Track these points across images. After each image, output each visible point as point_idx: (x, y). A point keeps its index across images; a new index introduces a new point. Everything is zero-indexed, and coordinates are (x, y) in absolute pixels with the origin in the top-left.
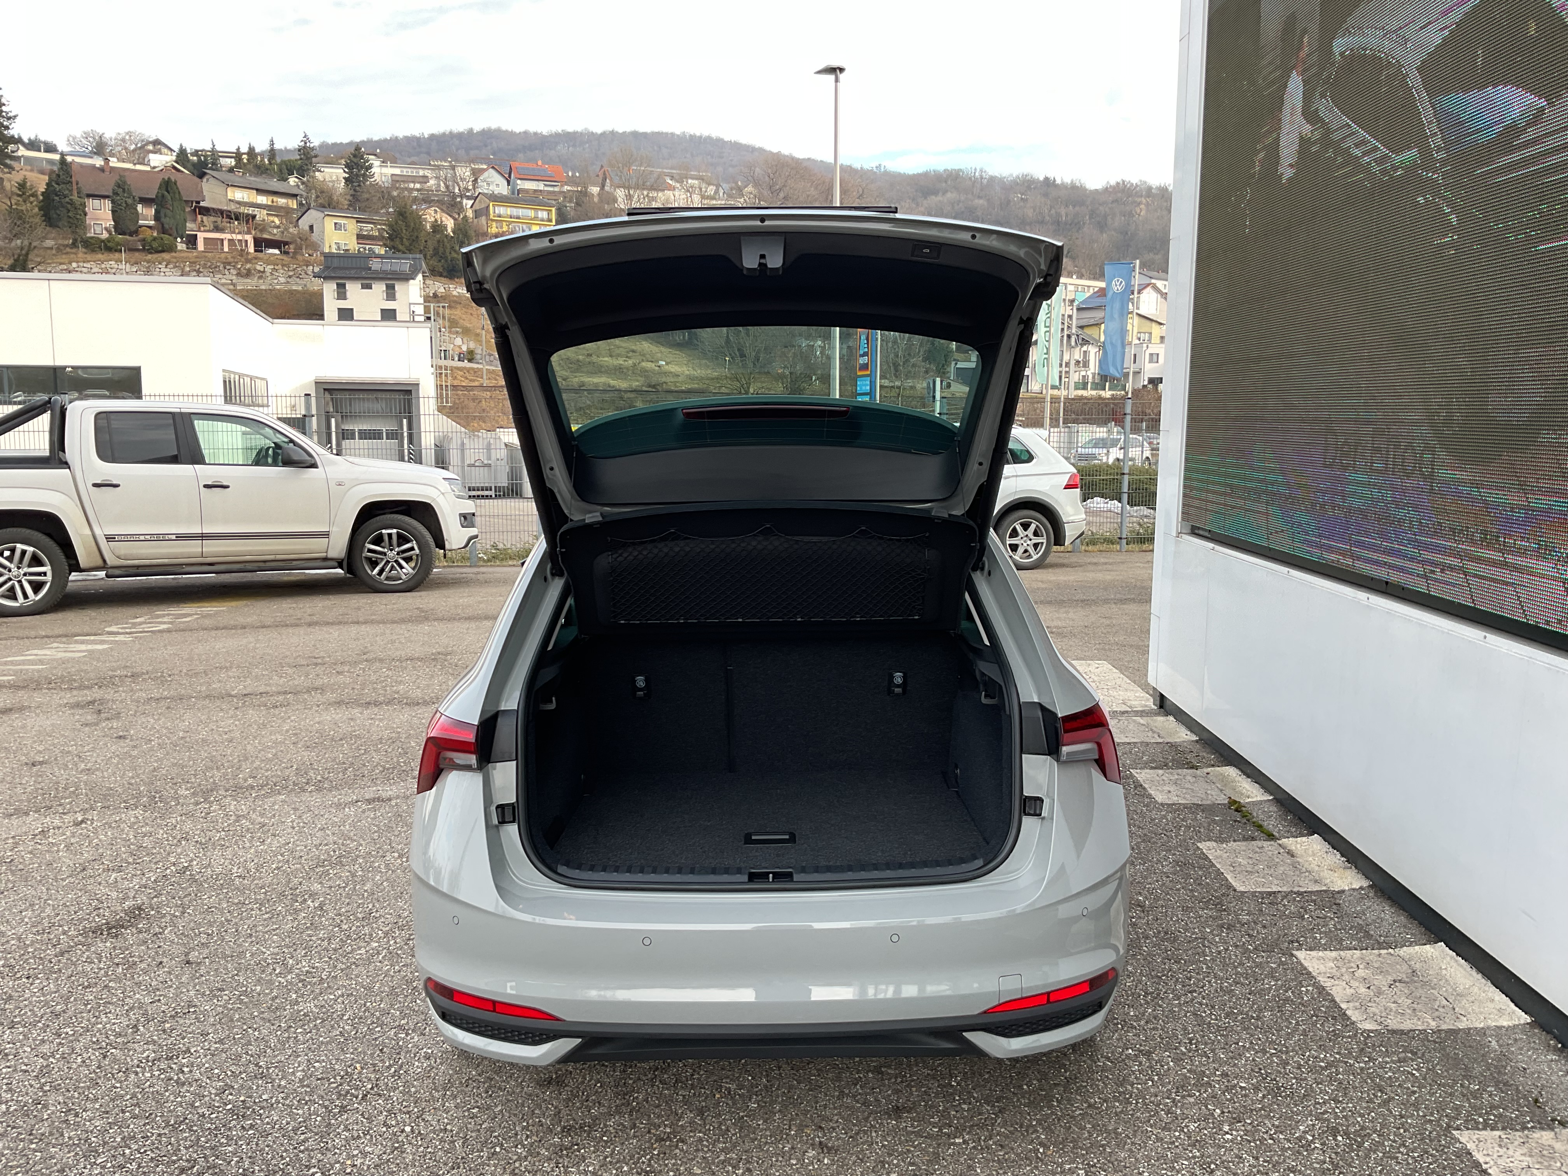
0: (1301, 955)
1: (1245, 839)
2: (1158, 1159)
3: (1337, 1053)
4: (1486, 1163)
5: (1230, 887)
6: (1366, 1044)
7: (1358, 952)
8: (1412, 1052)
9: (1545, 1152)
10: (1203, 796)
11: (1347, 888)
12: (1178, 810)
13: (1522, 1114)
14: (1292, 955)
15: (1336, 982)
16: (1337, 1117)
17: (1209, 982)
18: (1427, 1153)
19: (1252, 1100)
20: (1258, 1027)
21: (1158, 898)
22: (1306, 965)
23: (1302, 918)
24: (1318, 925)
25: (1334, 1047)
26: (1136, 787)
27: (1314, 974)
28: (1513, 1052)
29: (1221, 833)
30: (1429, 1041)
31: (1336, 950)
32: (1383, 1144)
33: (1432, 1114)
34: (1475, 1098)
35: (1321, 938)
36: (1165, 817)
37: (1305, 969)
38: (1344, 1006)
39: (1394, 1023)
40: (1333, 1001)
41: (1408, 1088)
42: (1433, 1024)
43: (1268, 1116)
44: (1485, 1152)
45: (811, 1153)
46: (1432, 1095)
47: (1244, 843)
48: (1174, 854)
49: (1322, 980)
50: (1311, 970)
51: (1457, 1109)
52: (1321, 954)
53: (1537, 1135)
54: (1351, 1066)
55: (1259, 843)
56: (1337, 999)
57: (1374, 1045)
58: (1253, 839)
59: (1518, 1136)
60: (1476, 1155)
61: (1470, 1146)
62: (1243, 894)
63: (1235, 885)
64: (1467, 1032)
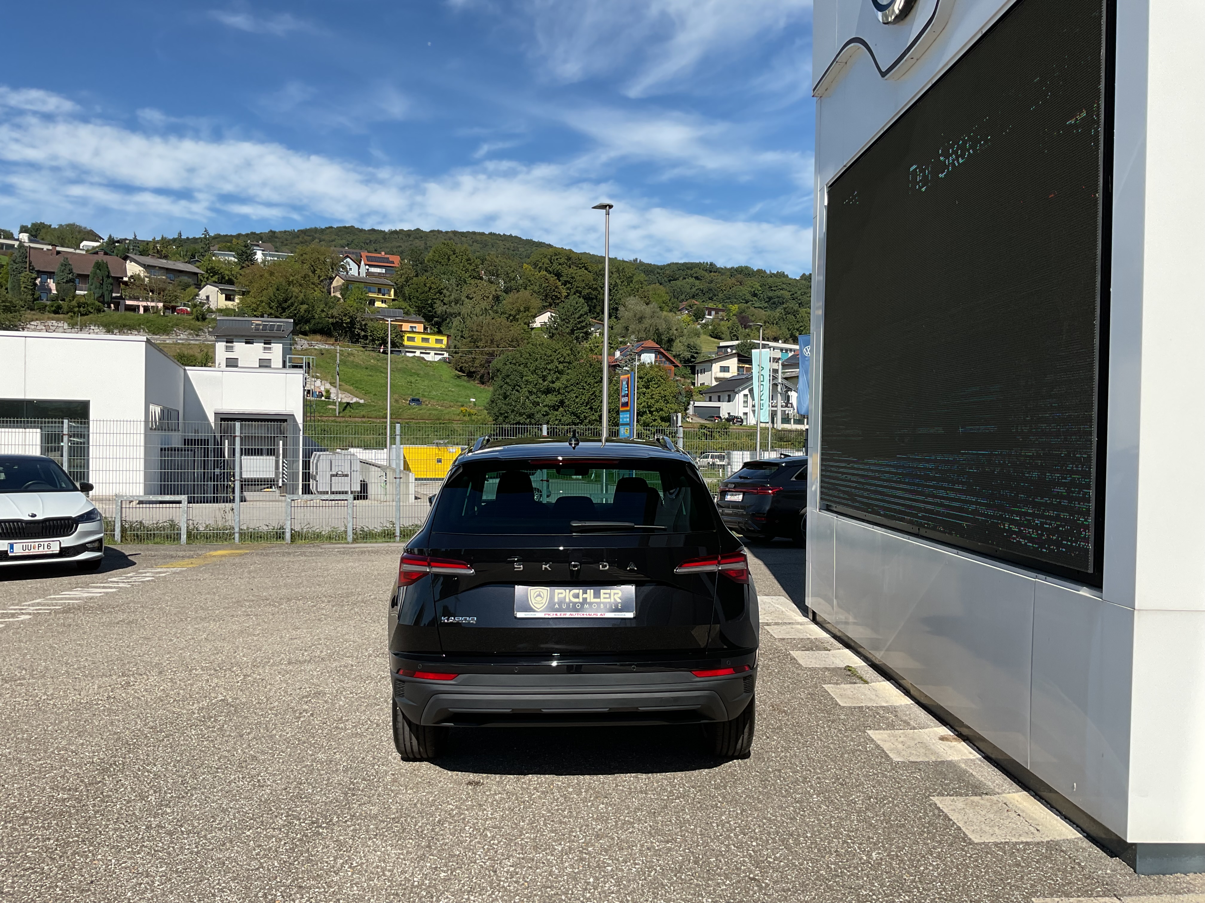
1: (851, 683)
4: (943, 807)
5: (837, 704)
6: (896, 766)
8: (919, 770)
9: (974, 803)
10: (831, 664)
12: (814, 670)
13: (967, 791)
14: (866, 732)
15: (887, 743)
16: (873, 792)
17: (818, 743)
18: (914, 804)
19: (831, 787)
20: (840, 760)
21: (795, 709)
22: (871, 736)
23: (875, 717)
24: (883, 719)
25: (879, 767)
26: (791, 660)
27: (875, 739)
29: (837, 680)
30: (929, 765)
31: (890, 730)
33: (922, 791)
34: (946, 786)
35: (883, 725)
36: (806, 673)
37: (871, 738)
38: (888, 752)
39: (913, 759)
40: (883, 751)
41: (912, 782)
42: (934, 759)
43: (838, 793)
44: (943, 803)
46: (923, 784)
47: (850, 685)
48: (808, 690)
49: (879, 742)
50: (873, 738)
51: (935, 790)
52: (881, 731)
53: (972, 798)
54: (885, 774)
55: (859, 685)
56: (885, 749)
57: (900, 767)
58: (855, 683)
59: (962, 799)
60: (940, 806)
61: (938, 802)
62: (844, 707)
63: (840, 703)
64: (951, 762)
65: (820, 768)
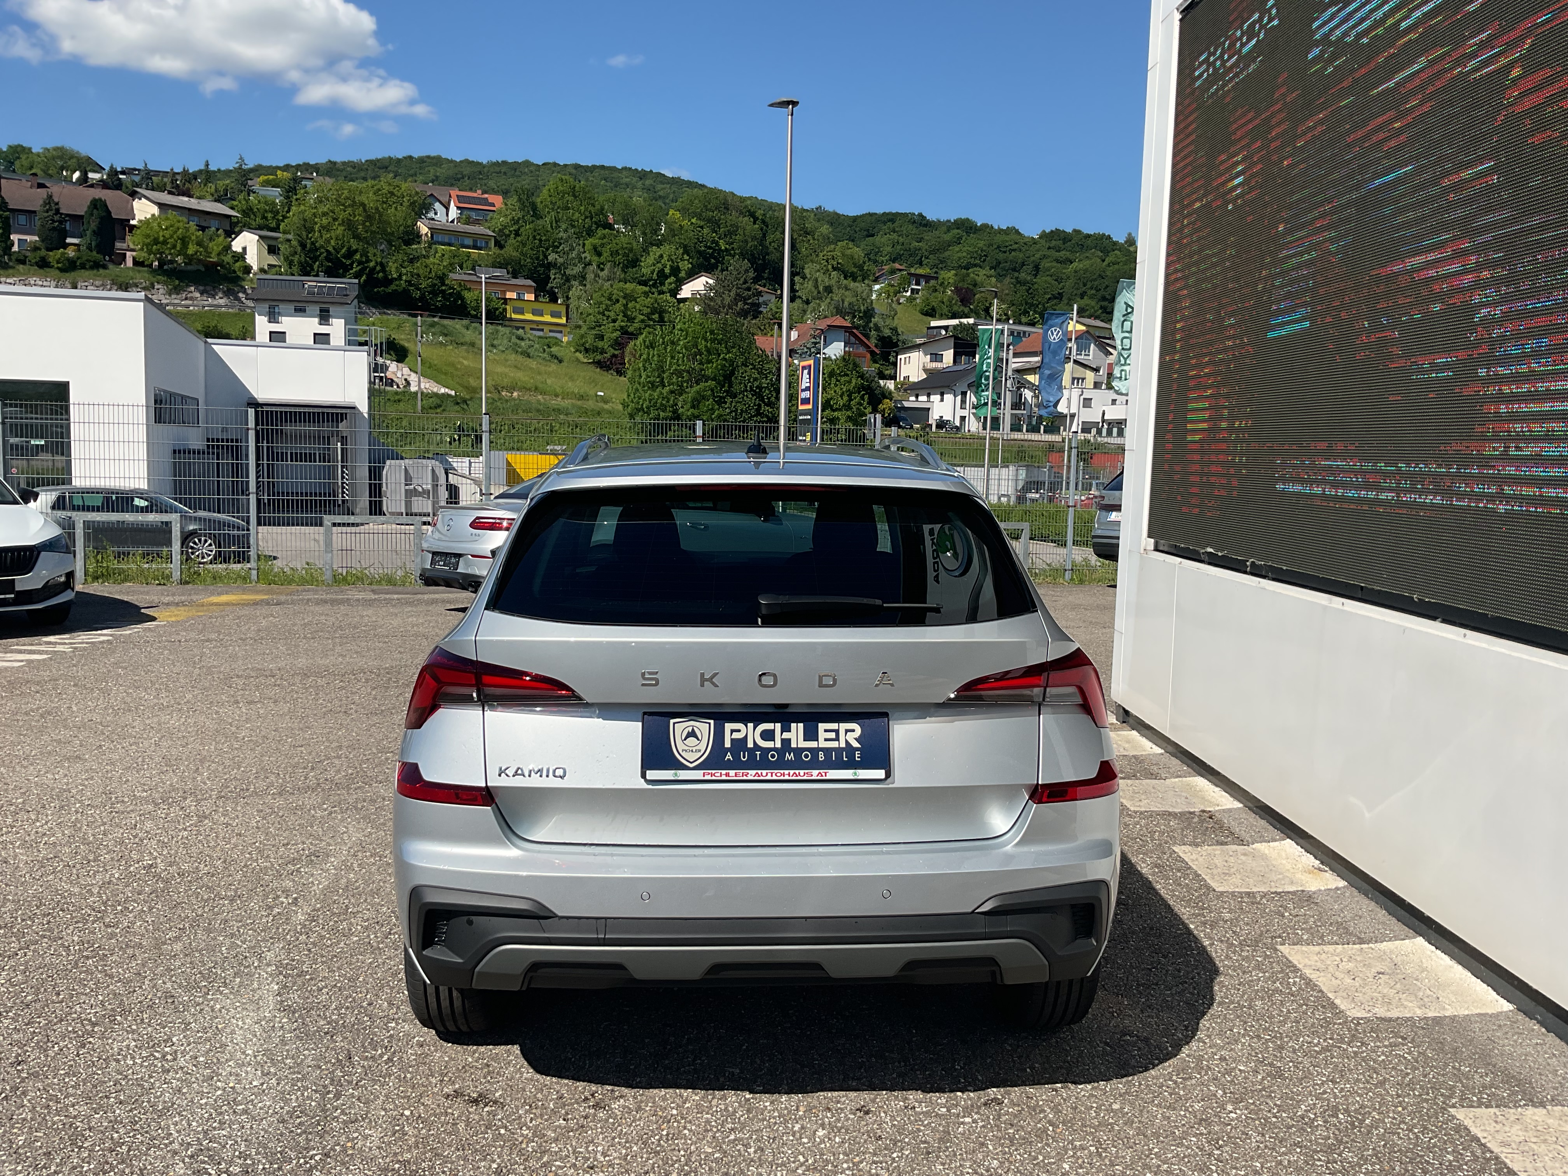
0: (1285, 949)
1: (1219, 844)
2: (1166, 1137)
3: (1331, 1039)
4: (1485, 1138)
5: (1208, 887)
6: (1357, 1030)
7: (1340, 946)
8: (1404, 1038)
9: (1539, 1128)
10: (1176, 804)
11: (1323, 889)
12: (1151, 816)
13: (1515, 1093)
14: (1276, 950)
15: (1322, 974)
16: (1336, 1097)
17: (1199, 974)
18: (1425, 1128)
19: (1252, 1082)
20: (1250, 1014)
22: (1290, 958)
23: (1283, 916)
24: (1299, 921)
25: (1326, 1032)
27: (1300, 966)
28: (1499, 1037)
29: (1195, 837)
30: (1418, 1027)
31: (1319, 944)
32: (1384, 1122)
33: (1428, 1094)
34: (1468, 1079)
35: (1303, 934)
36: (1138, 823)
37: (1290, 962)
38: (1330, 995)
39: (1381, 1012)
40: (1321, 991)
41: (1402, 1071)
42: (1419, 1012)
43: (1269, 1097)
44: (1482, 1128)
45: (821, 1133)
46: (1425, 1076)
47: (1219, 847)
48: (1151, 857)
49: (1308, 972)
50: (1296, 962)
51: (1452, 1088)
52: (1304, 948)
53: (1530, 1111)
54: (1344, 1050)
55: (1232, 848)
56: (1324, 990)
57: (1365, 1031)
58: (1226, 844)
59: (1512, 1113)
60: (1474, 1130)
61: (1468, 1123)
62: (1222, 893)
63: (1213, 884)
64: (1453, 1018)
65: (1221, 1033)
